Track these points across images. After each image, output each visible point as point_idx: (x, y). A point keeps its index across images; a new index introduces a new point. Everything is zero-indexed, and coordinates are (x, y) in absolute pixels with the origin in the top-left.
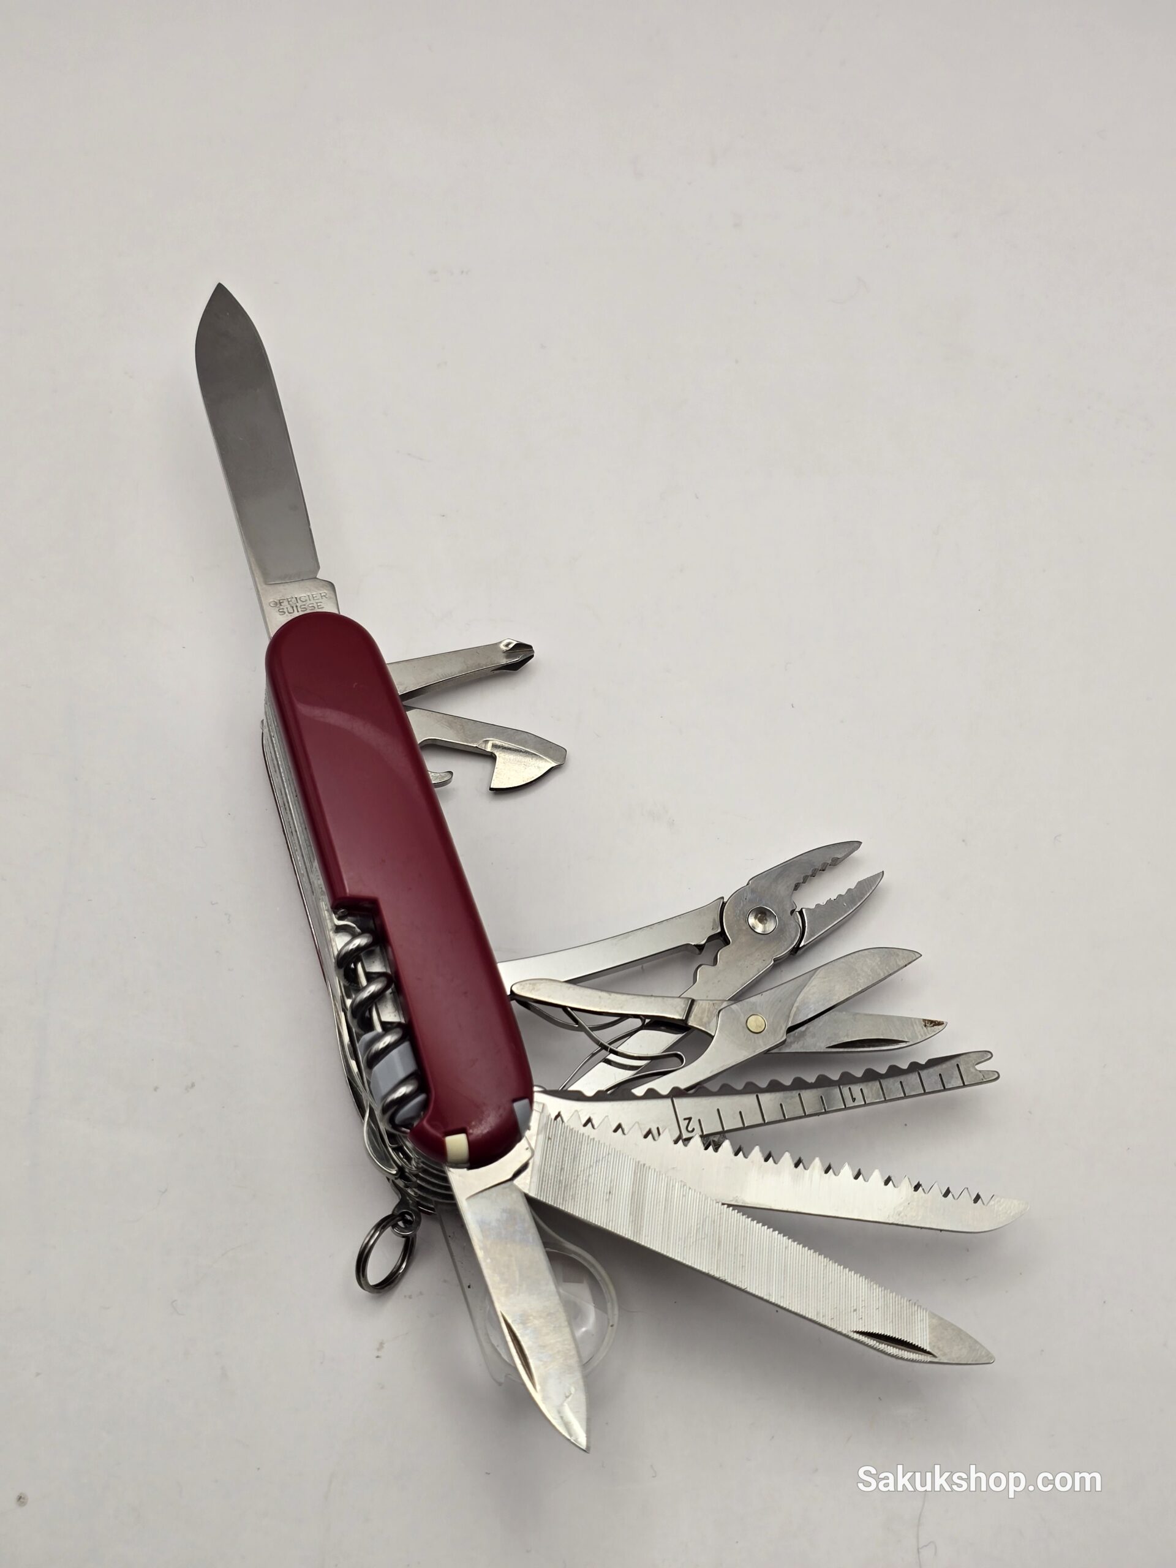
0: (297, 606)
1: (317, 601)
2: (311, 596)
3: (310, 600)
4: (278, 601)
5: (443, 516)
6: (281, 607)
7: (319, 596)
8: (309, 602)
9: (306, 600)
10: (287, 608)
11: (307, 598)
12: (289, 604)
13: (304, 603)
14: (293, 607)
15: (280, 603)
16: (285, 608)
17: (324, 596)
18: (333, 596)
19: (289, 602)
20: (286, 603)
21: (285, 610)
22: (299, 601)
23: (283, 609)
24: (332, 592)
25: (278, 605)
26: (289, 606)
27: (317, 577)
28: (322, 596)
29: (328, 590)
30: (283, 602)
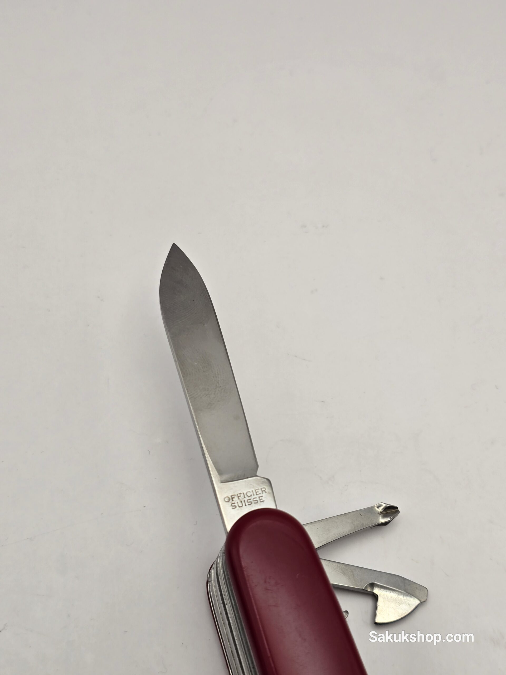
0: (244, 501)
1: (259, 496)
2: (254, 491)
3: (254, 495)
4: (230, 497)
5: (323, 402)
6: (233, 502)
7: (260, 491)
8: (253, 497)
9: (251, 496)
10: (237, 503)
11: (252, 493)
12: (239, 499)
13: (250, 498)
14: (241, 502)
15: (232, 498)
16: (236, 502)
17: (264, 491)
18: (271, 491)
19: (238, 497)
20: (236, 499)
21: (236, 504)
22: (246, 496)
23: (234, 503)
24: (270, 488)
25: (231, 501)
26: (238, 501)
27: (257, 475)
28: (262, 491)
29: (266, 486)
30: (234, 498)
